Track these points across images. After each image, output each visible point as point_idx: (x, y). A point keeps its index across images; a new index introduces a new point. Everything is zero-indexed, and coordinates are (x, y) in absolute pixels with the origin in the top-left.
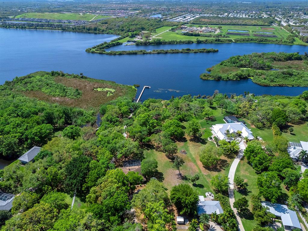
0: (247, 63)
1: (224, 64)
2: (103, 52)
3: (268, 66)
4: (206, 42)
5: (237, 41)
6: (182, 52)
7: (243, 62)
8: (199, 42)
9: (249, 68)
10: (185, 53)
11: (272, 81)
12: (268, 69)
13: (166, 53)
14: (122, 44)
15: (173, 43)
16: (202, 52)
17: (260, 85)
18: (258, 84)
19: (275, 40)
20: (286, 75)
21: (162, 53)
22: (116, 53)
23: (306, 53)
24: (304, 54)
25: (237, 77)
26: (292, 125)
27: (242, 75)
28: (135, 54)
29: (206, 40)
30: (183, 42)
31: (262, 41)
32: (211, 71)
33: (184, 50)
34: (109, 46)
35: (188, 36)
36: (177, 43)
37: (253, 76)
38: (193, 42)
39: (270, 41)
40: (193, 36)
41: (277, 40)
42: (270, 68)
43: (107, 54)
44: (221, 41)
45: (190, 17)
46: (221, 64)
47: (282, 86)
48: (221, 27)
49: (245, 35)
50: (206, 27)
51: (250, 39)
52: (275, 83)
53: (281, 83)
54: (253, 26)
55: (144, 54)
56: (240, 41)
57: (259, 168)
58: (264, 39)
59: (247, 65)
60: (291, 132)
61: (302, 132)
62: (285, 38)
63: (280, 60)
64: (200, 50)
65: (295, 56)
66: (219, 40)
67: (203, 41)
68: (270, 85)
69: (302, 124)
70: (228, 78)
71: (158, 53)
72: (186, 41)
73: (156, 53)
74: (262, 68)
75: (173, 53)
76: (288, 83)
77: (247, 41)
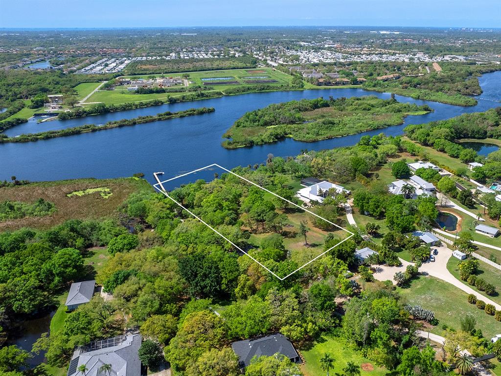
0: (272, 119)
1: (242, 124)
2: (5, 139)
3: (299, 119)
4: (183, 100)
5: (230, 93)
6: (160, 120)
7: (266, 118)
8: (172, 102)
9: (277, 124)
10: (166, 119)
11: (318, 134)
12: (300, 122)
13: (134, 124)
14: (27, 121)
15: (130, 108)
16: (191, 114)
17: (306, 142)
18: (304, 141)
19: (280, 86)
20: (329, 125)
21: (126, 125)
22: (38, 137)
23: (330, 97)
24: (329, 99)
25: (273, 137)
26: (372, 172)
27: (278, 134)
28: (78, 133)
29: (183, 98)
30: (146, 105)
31: (263, 89)
32: (230, 136)
33: (162, 115)
34: (4, 128)
35: (145, 94)
36: (137, 108)
37: (291, 134)
38: (162, 103)
39: (274, 88)
40: (155, 94)
41: (282, 86)
42: (302, 121)
43: (17, 141)
44: (207, 96)
45: (114, 64)
46: (238, 126)
47: (332, 138)
48: (188, 76)
49: (233, 84)
50: (163, 77)
51: (247, 88)
52: (323, 136)
53: (329, 135)
54: (232, 69)
55: (94, 131)
56: (234, 93)
57: (377, 213)
58: (265, 86)
59: (273, 121)
60: (377, 178)
61: (386, 176)
62: (290, 83)
63: (306, 110)
64: (188, 113)
65: (322, 102)
66: (202, 95)
67: (178, 99)
68: (317, 139)
69: (380, 169)
70: (262, 141)
71: (120, 126)
72: (151, 102)
73: (116, 127)
74: (293, 122)
75: (147, 122)
76: (337, 134)
77: (243, 91)
